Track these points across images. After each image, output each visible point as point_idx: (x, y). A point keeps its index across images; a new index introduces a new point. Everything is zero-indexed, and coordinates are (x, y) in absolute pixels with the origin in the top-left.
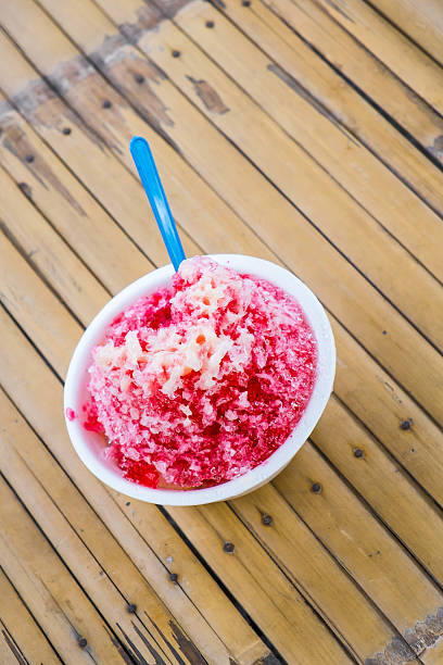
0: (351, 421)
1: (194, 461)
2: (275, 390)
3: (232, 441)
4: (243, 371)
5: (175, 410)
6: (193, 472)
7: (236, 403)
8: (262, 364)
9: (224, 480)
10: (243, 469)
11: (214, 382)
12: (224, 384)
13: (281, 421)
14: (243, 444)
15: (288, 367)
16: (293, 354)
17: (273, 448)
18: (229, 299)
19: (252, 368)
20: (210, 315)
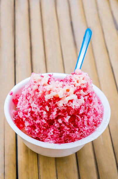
0: (93, 160)
1: (38, 129)
2: (79, 124)
3: (54, 130)
4: (74, 108)
5: (44, 106)
6: (35, 132)
7: (65, 118)
8: (81, 112)
9: (43, 141)
10: (51, 141)
11: (62, 105)
12: (65, 108)
13: (74, 135)
14: (57, 133)
15: (88, 121)
16: (92, 119)
17: (66, 142)
18: (85, 87)
19: (77, 111)
20: (76, 86)
